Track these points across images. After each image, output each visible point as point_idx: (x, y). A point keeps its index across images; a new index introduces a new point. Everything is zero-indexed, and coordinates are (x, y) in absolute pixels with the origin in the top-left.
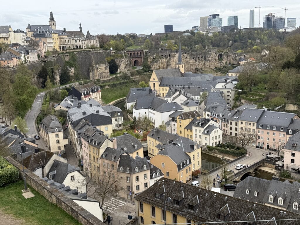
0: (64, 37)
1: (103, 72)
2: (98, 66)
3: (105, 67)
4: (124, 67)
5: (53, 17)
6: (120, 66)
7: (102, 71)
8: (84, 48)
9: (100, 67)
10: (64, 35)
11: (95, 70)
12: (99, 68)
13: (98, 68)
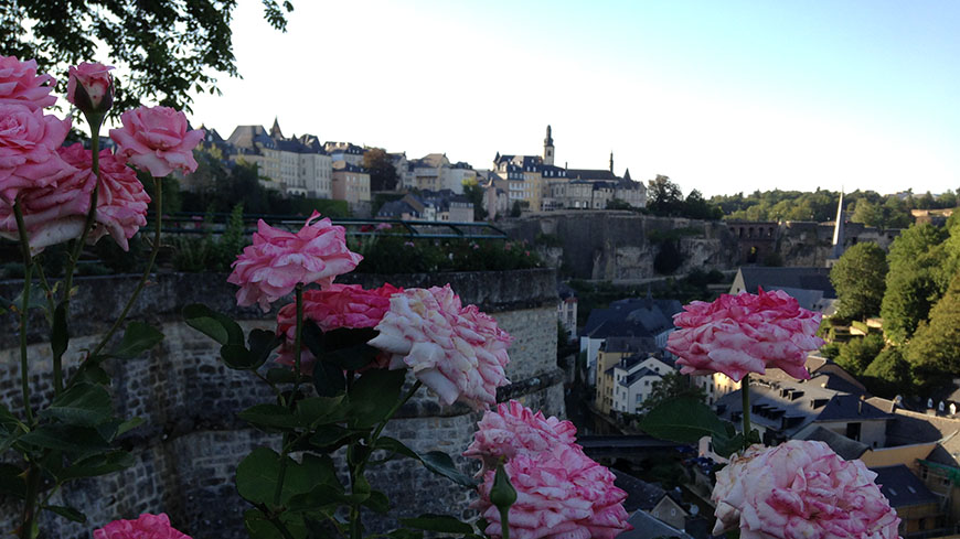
0: (557, 180)
1: (632, 267)
2: (620, 251)
3: (639, 253)
4: (703, 260)
5: (552, 137)
6: (690, 257)
7: (628, 264)
8: (595, 207)
9: (625, 255)
10: (562, 177)
11: (610, 260)
12: (621, 256)
13: (617, 255)
